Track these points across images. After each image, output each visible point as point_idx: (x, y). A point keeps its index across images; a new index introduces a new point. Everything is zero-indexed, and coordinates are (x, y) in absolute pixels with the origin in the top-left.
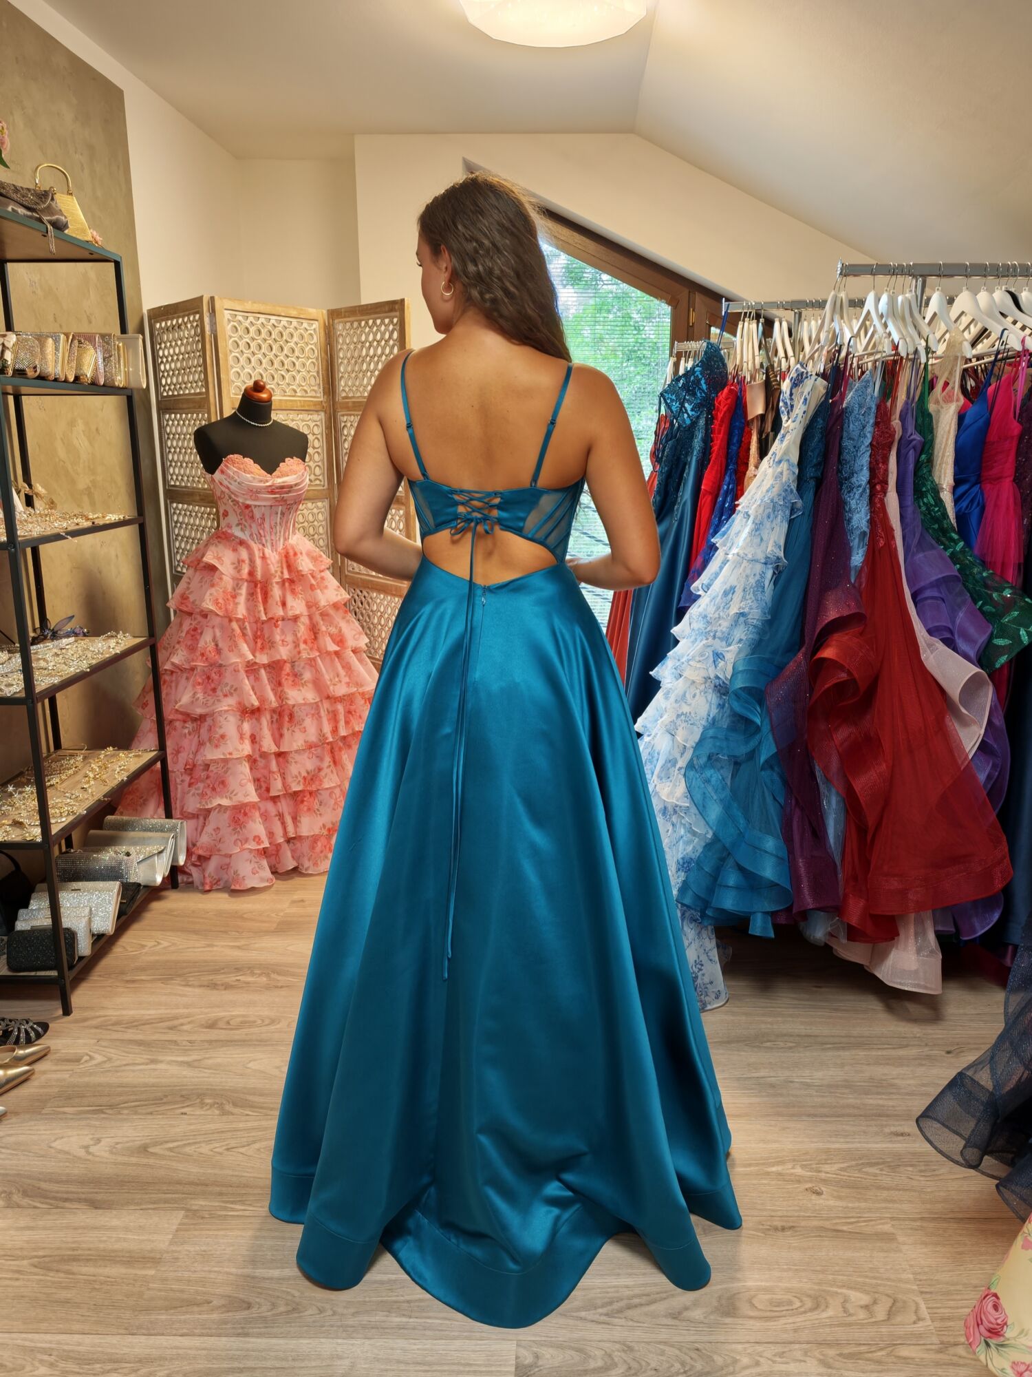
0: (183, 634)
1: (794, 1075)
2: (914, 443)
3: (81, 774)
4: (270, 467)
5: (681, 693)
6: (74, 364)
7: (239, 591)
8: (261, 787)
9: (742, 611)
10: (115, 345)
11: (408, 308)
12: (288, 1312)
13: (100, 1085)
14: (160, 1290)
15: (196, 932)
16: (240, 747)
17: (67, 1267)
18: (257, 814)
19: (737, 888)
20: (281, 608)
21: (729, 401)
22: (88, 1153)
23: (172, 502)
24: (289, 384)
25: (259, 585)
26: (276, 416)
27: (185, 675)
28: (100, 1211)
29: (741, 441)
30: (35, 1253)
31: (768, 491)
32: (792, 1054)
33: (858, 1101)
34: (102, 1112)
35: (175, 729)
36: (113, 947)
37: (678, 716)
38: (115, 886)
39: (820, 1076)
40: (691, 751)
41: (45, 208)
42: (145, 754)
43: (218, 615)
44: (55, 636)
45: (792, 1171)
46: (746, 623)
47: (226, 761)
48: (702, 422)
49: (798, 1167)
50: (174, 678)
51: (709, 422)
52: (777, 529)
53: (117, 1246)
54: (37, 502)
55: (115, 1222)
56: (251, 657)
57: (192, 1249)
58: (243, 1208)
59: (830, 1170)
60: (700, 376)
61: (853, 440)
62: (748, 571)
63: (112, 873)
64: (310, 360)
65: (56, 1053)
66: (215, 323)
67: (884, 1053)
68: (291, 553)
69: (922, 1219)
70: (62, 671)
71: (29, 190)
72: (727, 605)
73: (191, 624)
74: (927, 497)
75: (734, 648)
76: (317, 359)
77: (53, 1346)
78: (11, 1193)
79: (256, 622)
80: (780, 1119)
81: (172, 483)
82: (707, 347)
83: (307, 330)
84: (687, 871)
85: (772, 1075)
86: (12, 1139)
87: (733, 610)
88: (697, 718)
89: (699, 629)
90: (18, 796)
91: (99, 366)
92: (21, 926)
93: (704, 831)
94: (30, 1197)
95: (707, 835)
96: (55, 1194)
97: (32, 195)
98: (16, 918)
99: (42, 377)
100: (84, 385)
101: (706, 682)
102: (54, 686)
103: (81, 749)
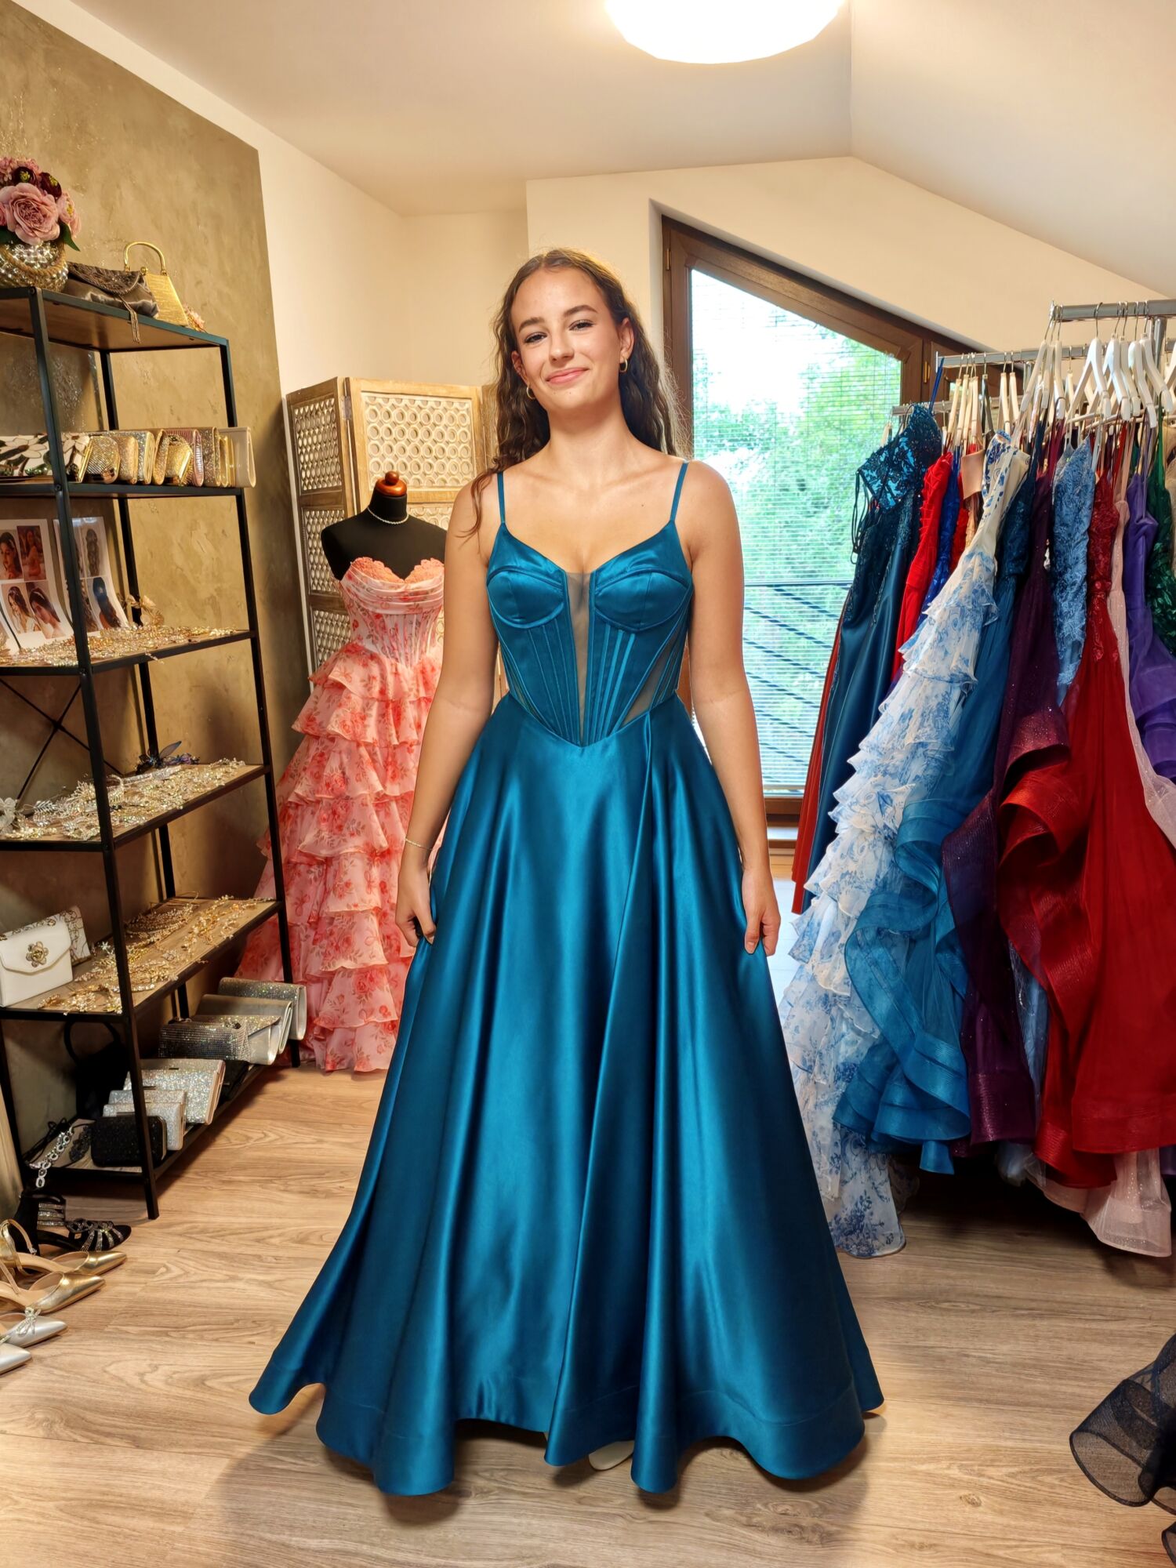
0: (310, 760)
1: (972, 1347)
2: (1145, 528)
3: (187, 929)
4: (403, 571)
5: (847, 846)
6: (164, 465)
7: (369, 712)
8: (391, 946)
9: (918, 741)
10: (216, 439)
13: (171, 1302)
14: (184, 1551)
15: (306, 1123)
16: (367, 897)
17: (93, 1514)
18: (385, 980)
19: (905, 1108)
20: (415, 732)
21: (940, 476)
22: (143, 1381)
23: (314, 609)
24: (437, 474)
25: (391, 706)
26: (411, 511)
27: (311, 809)
28: (141, 1452)
29: (956, 526)
30: (64, 1495)
31: (955, 592)
32: (974, 1320)
33: (1048, 1387)
34: (167, 1334)
35: (299, 874)
36: (217, 1139)
37: (843, 876)
38: (218, 1064)
39: (1005, 1350)
40: (855, 922)
41: (130, 292)
42: (262, 905)
43: (345, 739)
44: (160, 764)
45: (947, 1472)
46: (925, 755)
47: (351, 914)
48: (909, 503)
49: (955, 1467)
50: (299, 812)
51: (917, 503)
52: (965, 639)
53: (150, 1494)
54: (144, 618)
55: (155, 1466)
56: (380, 788)
58: (293, 1461)
59: (997, 1473)
60: (906, 448)
61: (1067, 525)
62: (929, 692)
63: (218, 1049)
64: (462, 445)
65: (131, 1262)
66: (351, 408)
67: (1094, 1325)
68: (429, 668)
69: (1105, 1550)
70: (153, 808)
71: (114, 272)
72: (903, 734)
73: (318, 749)
74: (1162, 597)
75: (907, 788)
76: (471, 443)
78: (54, 1422)
79: (387, 747)
80: (945, 1402)
81: (314, 588)
82: (915, 412)
83: (458, 410)
84: (850, 1080)
85: (944, 1344)
86: (68, 1359)
87: (909, 740)
88: (865, 879)
89: (872, 761)
90: (112, 956)
91: (197, 464)
92: (109, 1111)
93: (868, 1030)
94: (72, 1428)
95: (873, 1035)
96: (98, 1427)
97: (117, 278)
98: (106, 1101)
99: (122, 481)
100: (177, 486)
101: (874, 832)
102: (139, 827)
103: (193, 898)
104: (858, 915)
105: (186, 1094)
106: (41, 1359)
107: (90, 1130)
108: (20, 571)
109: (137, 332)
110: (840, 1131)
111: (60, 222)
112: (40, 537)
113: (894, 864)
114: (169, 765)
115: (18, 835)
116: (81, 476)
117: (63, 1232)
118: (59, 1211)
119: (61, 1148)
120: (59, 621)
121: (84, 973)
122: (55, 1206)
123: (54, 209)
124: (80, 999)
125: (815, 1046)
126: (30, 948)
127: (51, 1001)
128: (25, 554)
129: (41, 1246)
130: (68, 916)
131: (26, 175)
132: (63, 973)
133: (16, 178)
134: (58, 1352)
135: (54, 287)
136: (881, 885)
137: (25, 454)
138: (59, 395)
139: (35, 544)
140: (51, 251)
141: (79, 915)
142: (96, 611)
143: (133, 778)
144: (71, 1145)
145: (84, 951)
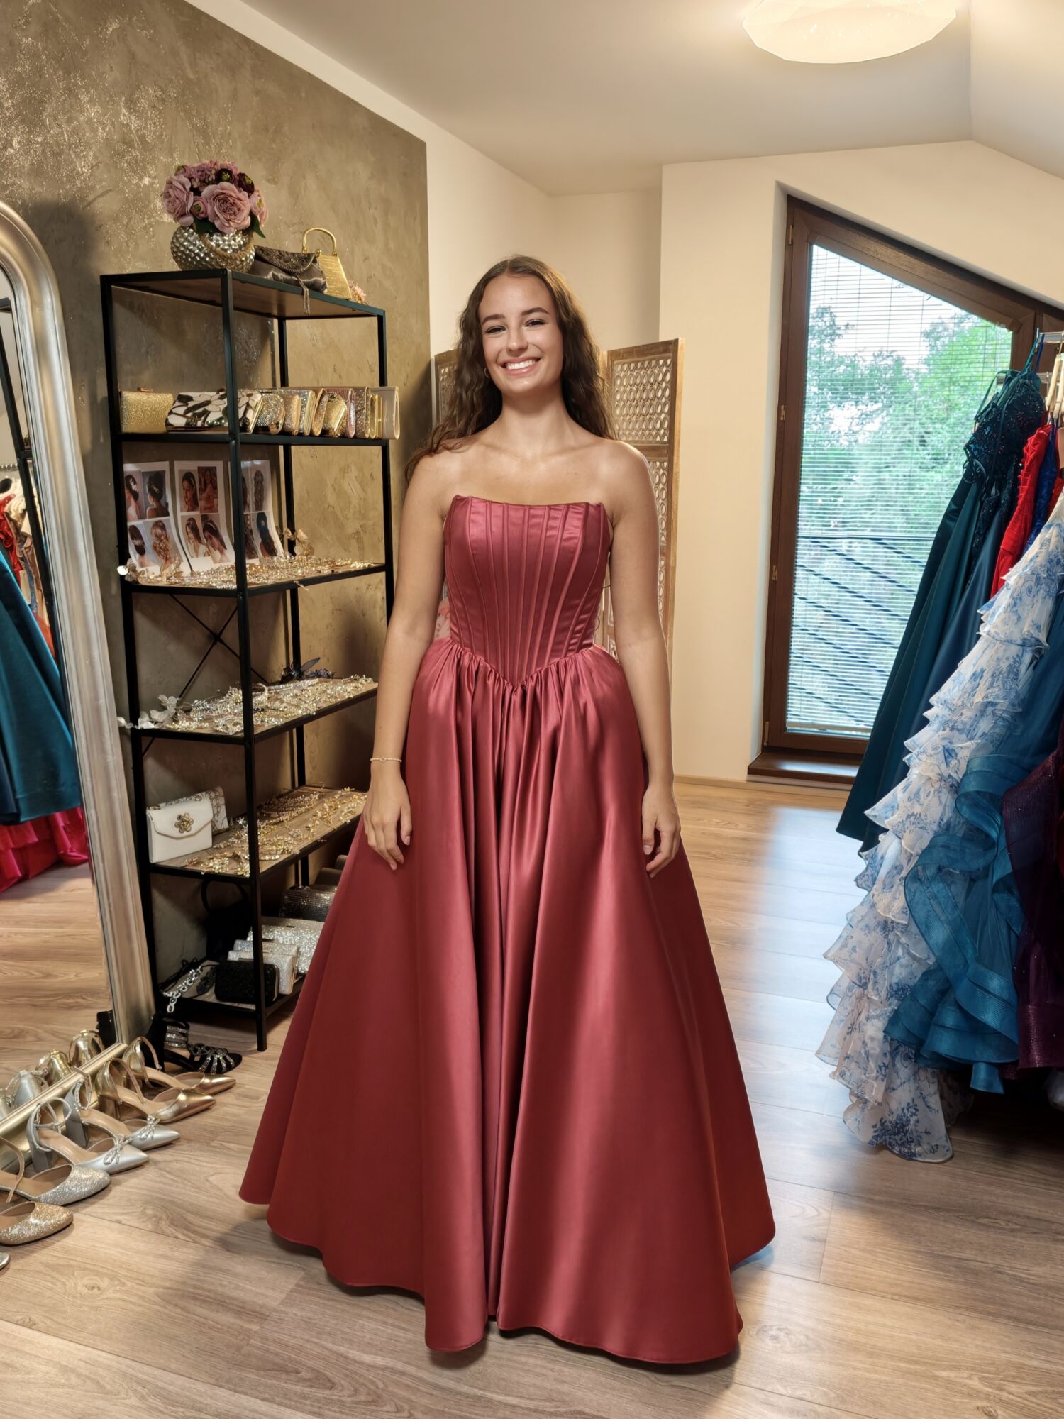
1: (1006, 1265)
3: (312, 812)
5: (915, 790)
6: (322, 419)
9: (986, 700)
10: (367, 398)
11: (682, 348)
12: (367, 1403)
14: (258, 1348)
17: (185, 1304)
19: (956, 1030)
21: (1037, 446)
30: (162, 1283)
31: (1031, 560)
32: (1012, 1239)
37: (909, 816)
39: (1040, 1272)
40: (917, 858)
41: (304, 272)
44: (300, 677)
45: (966, 1381)
46: (994, 714)
49: (975, 1378)
52: (1038, 606)
53: (235, 1294)
57: (299, 1314)
59: (1018, 1390)
62: (1000, 654)
65: (240, 1087)
70: (290, 712)
71: (293, 254)
72: (972, 692)
75: (971, 744)
77: (150, 1379)
78: (161, 1219)
84: (902, 999)
85: (979, 1258)
86: (178, 1165)
87: (978, 698)
88: (928, 821)
89: (944, 716)
90: (246, 829)
91: (350, 419)
92: (233, 956)
93: (924, 956)
94: (176, 1226)
95: (928, 961)
96: (196, 1228)
97: (295, 259)
98: (232, 948)
99: (285, 433)
100: (332, 437)
101: (940, 780)
102: (277, 727)
103: (320, 787)
104: (920, 852)
105: (298, 949)
106: (156, 1163)
107: (216, 970)
108: (197, 504)
109: (308, 304)
110: (890, 1045)
111: (252, 214)
112: (216, 477)
113: (957, 810)
114: (308, 677)
115: (177, 726)
116: (251, 428)
117: (185, 1053)
118: (184, 1035)
119: (190, 982)
120: (226, 548)
121: (222, 841)
122: (181, 1030)
123: (247, 203)
124: (216, 862)
125: (871, 964)
126: (180, 817)
127: (192, 861)
128: (202, 490)
129: (166, 1064)
130: (213, 795)
131: (227, 176)
132: (205, 840)
133: (219, 178)
134: (171, 1158)
135: (242, 268)
136: (944, 827)
137: (208, 408)
138: (240, 356)
139: (211, 482)
140: (242, 238)
141: (222, 794)
142: (257, 541)
143: (277, 687)
144: (199, 981)
145: (223, 823)
